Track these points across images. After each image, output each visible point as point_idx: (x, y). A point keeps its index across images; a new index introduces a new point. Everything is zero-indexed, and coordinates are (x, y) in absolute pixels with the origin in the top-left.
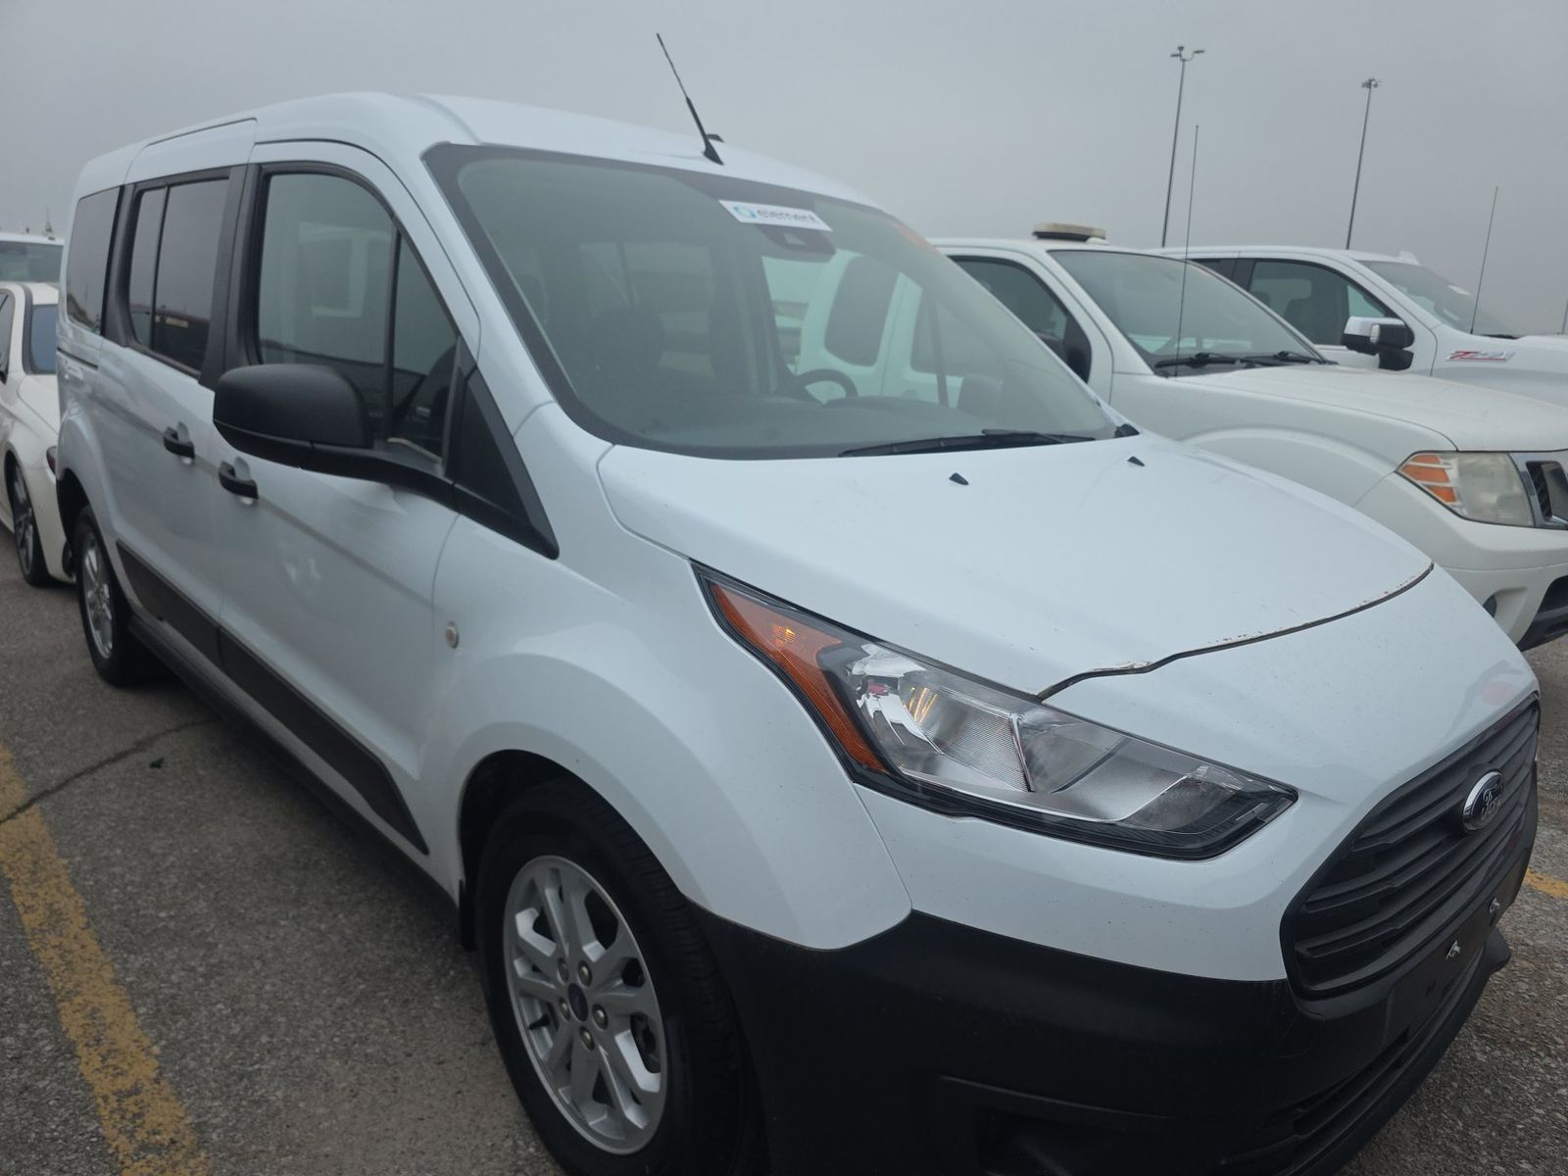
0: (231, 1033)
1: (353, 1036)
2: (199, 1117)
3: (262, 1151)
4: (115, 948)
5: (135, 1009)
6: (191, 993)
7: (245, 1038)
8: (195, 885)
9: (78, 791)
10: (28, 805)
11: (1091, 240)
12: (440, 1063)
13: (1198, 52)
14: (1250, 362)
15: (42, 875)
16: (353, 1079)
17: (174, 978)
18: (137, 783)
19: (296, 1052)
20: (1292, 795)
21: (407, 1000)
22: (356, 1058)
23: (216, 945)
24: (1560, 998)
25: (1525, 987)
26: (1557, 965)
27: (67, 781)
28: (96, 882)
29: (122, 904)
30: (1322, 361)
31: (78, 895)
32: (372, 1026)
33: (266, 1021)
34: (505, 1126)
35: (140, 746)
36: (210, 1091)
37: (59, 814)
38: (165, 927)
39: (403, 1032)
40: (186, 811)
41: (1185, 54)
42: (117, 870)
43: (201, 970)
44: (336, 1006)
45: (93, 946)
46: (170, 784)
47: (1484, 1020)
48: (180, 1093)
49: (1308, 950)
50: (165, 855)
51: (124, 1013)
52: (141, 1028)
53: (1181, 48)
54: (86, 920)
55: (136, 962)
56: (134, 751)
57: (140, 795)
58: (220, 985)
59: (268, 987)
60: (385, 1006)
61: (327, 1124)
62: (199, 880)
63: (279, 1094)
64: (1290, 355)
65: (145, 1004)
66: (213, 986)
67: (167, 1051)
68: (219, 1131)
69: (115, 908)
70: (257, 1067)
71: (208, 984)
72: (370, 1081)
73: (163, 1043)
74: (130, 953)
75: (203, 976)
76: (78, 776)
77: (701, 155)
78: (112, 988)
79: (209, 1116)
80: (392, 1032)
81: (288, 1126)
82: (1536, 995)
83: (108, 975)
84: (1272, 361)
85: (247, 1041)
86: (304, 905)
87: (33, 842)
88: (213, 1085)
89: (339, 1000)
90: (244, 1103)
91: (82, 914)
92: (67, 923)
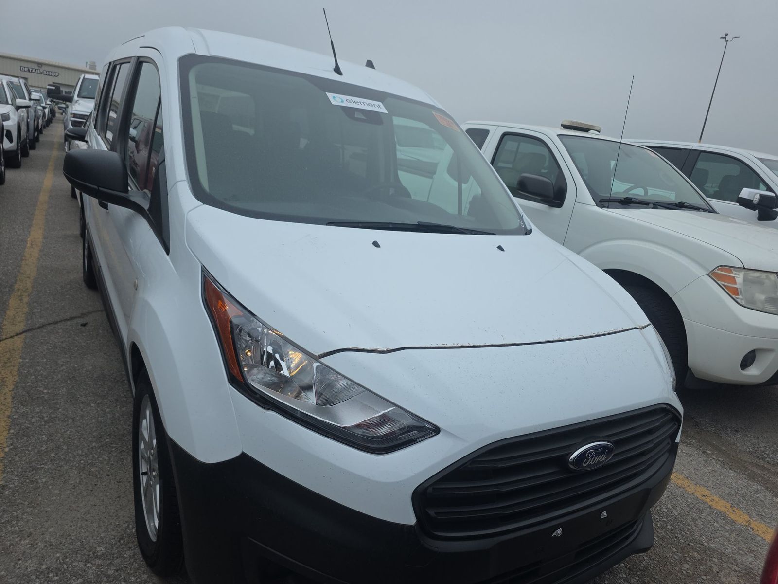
0: (41, 449)
1: (90, 461)
2: (6, 482)
3: (22, 503)
4: (18, 402)
5: (9, 430)
6: (36, 428)
7: (45, 452)
8: (67, 381)
9: (45, 331)
10: (21, 334)
11: (591, 131)
12: (119, 482)
13: (736, 37)
14: (657, 205)
15: (9, 364)
16: (78, 481)
17: (33, 420)
18: (71, 332)
19: (62, 463)
20: (437, 430)
21: (123, 450)
22: (85, 472)
23: (59, 409)
24: (704, 577)
25: (687, 566)
26: (714, 559)
27: (43, 326)
28: (28, 371)
29: (32, 383)
30: (712, 211)
31: (17, 376)
32: (100, 459)
33: (58, 447)
34: (129, 517)
35: (83, 315)
36: (17, 472)
37: (31, 340)
38: (43, 397)
39: (113, 464)
40: (83, 348)
41: (728, 38)
42: (39, 368)
43: (46, 418)
44: (91, 446)
45: (9, 399)
46: (84, 334)
47: (651, 579)
48: (5, 470)
49: (435, 513)
50: (62, 365)
51: (4, 431)
52: (6, 439)
53: (726, 35)
54: (13, 387)
55: (23, 410)
56: (79, 317)
57: (69, 337)
58: (49, 427)
59: (68, 432)
60: (112, 451)
61: (55, 498)
62: (70, 379)
63: (44, 480)
64: (686, 204)
65: (14, 429)
66: (47, 427)
67: (12, 451)
68: (10, 490)
69: (29, 384)
70: (42, 466)
71: (45, 426)
72: (84, 483)
73: (11, 447)
74: (22, 405)
75: (45, 422)
76: (49, 324)
77: (333, 70)
78: (6, 419)
79: (11, 483)
80: (108, 464)
81: (39, 495)
82: (691, 573)
83: (8, 413)
84: (670, 207)
85: (45, 454)
86: (106, 399)
87: (13, 350)
88: (20, 470)
89: (94, 444)
90: (28, 481)
91: (13, 384)
92: (5, 387)
